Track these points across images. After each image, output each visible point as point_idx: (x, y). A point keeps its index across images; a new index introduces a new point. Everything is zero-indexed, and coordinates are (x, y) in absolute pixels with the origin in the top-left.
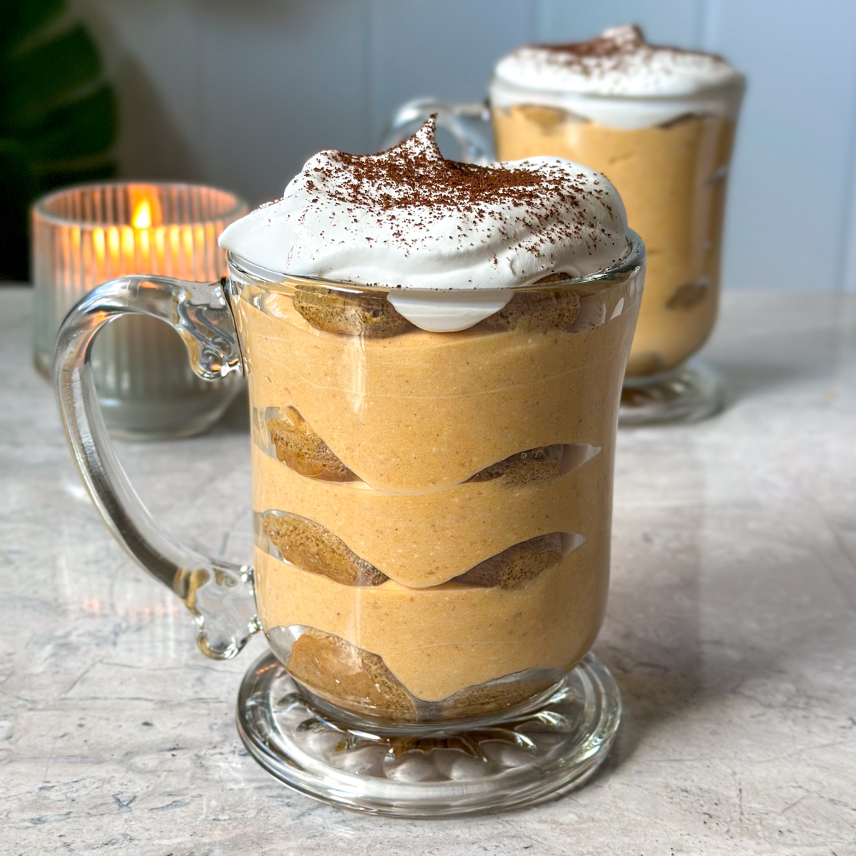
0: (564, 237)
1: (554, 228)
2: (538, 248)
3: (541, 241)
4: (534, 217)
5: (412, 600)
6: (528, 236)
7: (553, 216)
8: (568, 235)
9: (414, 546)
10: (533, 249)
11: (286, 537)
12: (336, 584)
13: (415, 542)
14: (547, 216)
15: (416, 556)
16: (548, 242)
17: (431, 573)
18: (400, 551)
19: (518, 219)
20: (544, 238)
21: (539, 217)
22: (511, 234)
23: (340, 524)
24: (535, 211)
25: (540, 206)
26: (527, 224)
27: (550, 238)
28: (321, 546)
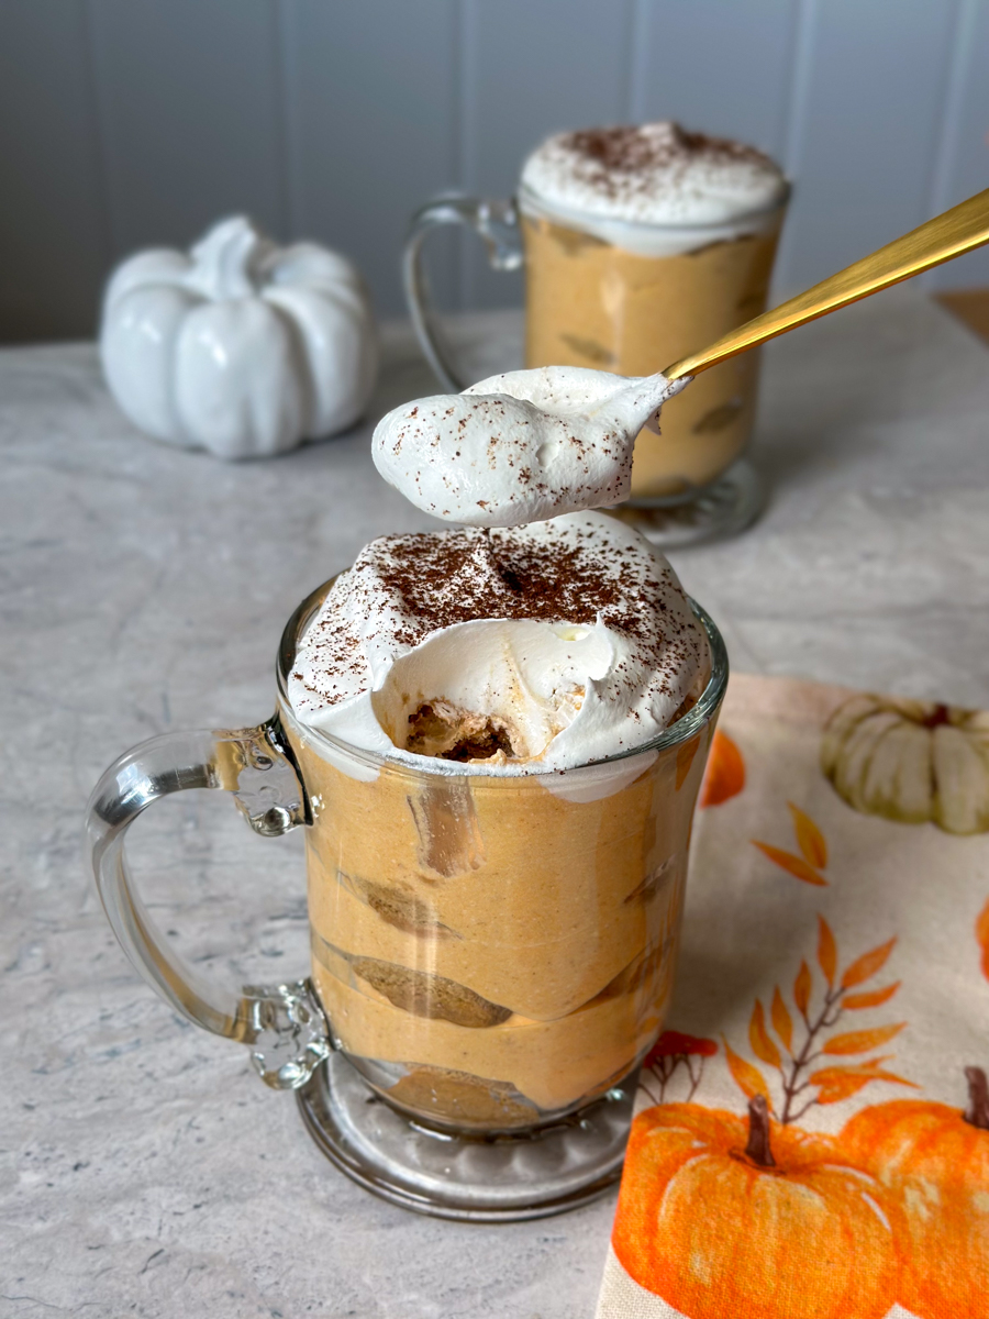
0: (681, 662)
1: (668, 653)
2: (667, 686)
3: (666, 675)
4: (648, 650)
5: (547, 1029)
6: (651, 675)
7: (663, 641)
8: (682, 657)
9: (552, 984)
10: (663, 689)
11: (395, 987)
12: (462, 1028)
13: (553, 981)
14: (658, 644)
15: (553, 992)
16: (673, 676)
17: (568, 1003)
18: (538, 991)
19: (633, 657)
20: (668, 671)
21: (652, 648)
22: (635, 681)
23: (470, 975)
24: (647, 642)
25: (648, 633)
26: (645, 662)
27: (672, 669)
28: (445, 996)
